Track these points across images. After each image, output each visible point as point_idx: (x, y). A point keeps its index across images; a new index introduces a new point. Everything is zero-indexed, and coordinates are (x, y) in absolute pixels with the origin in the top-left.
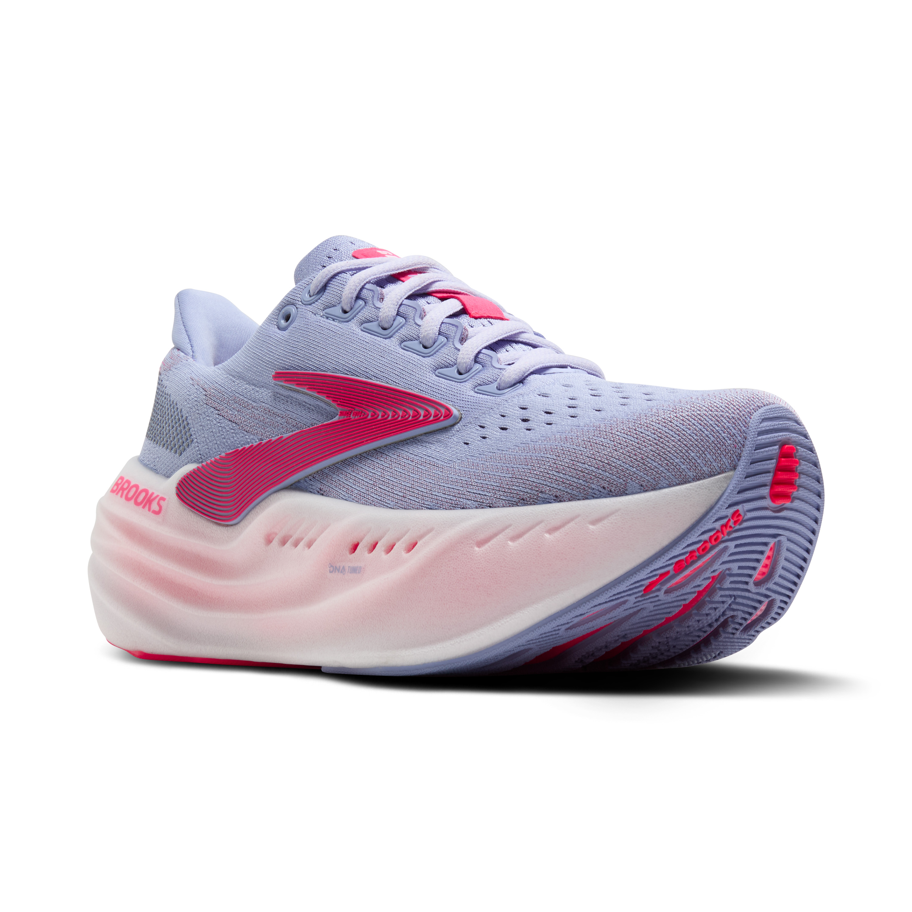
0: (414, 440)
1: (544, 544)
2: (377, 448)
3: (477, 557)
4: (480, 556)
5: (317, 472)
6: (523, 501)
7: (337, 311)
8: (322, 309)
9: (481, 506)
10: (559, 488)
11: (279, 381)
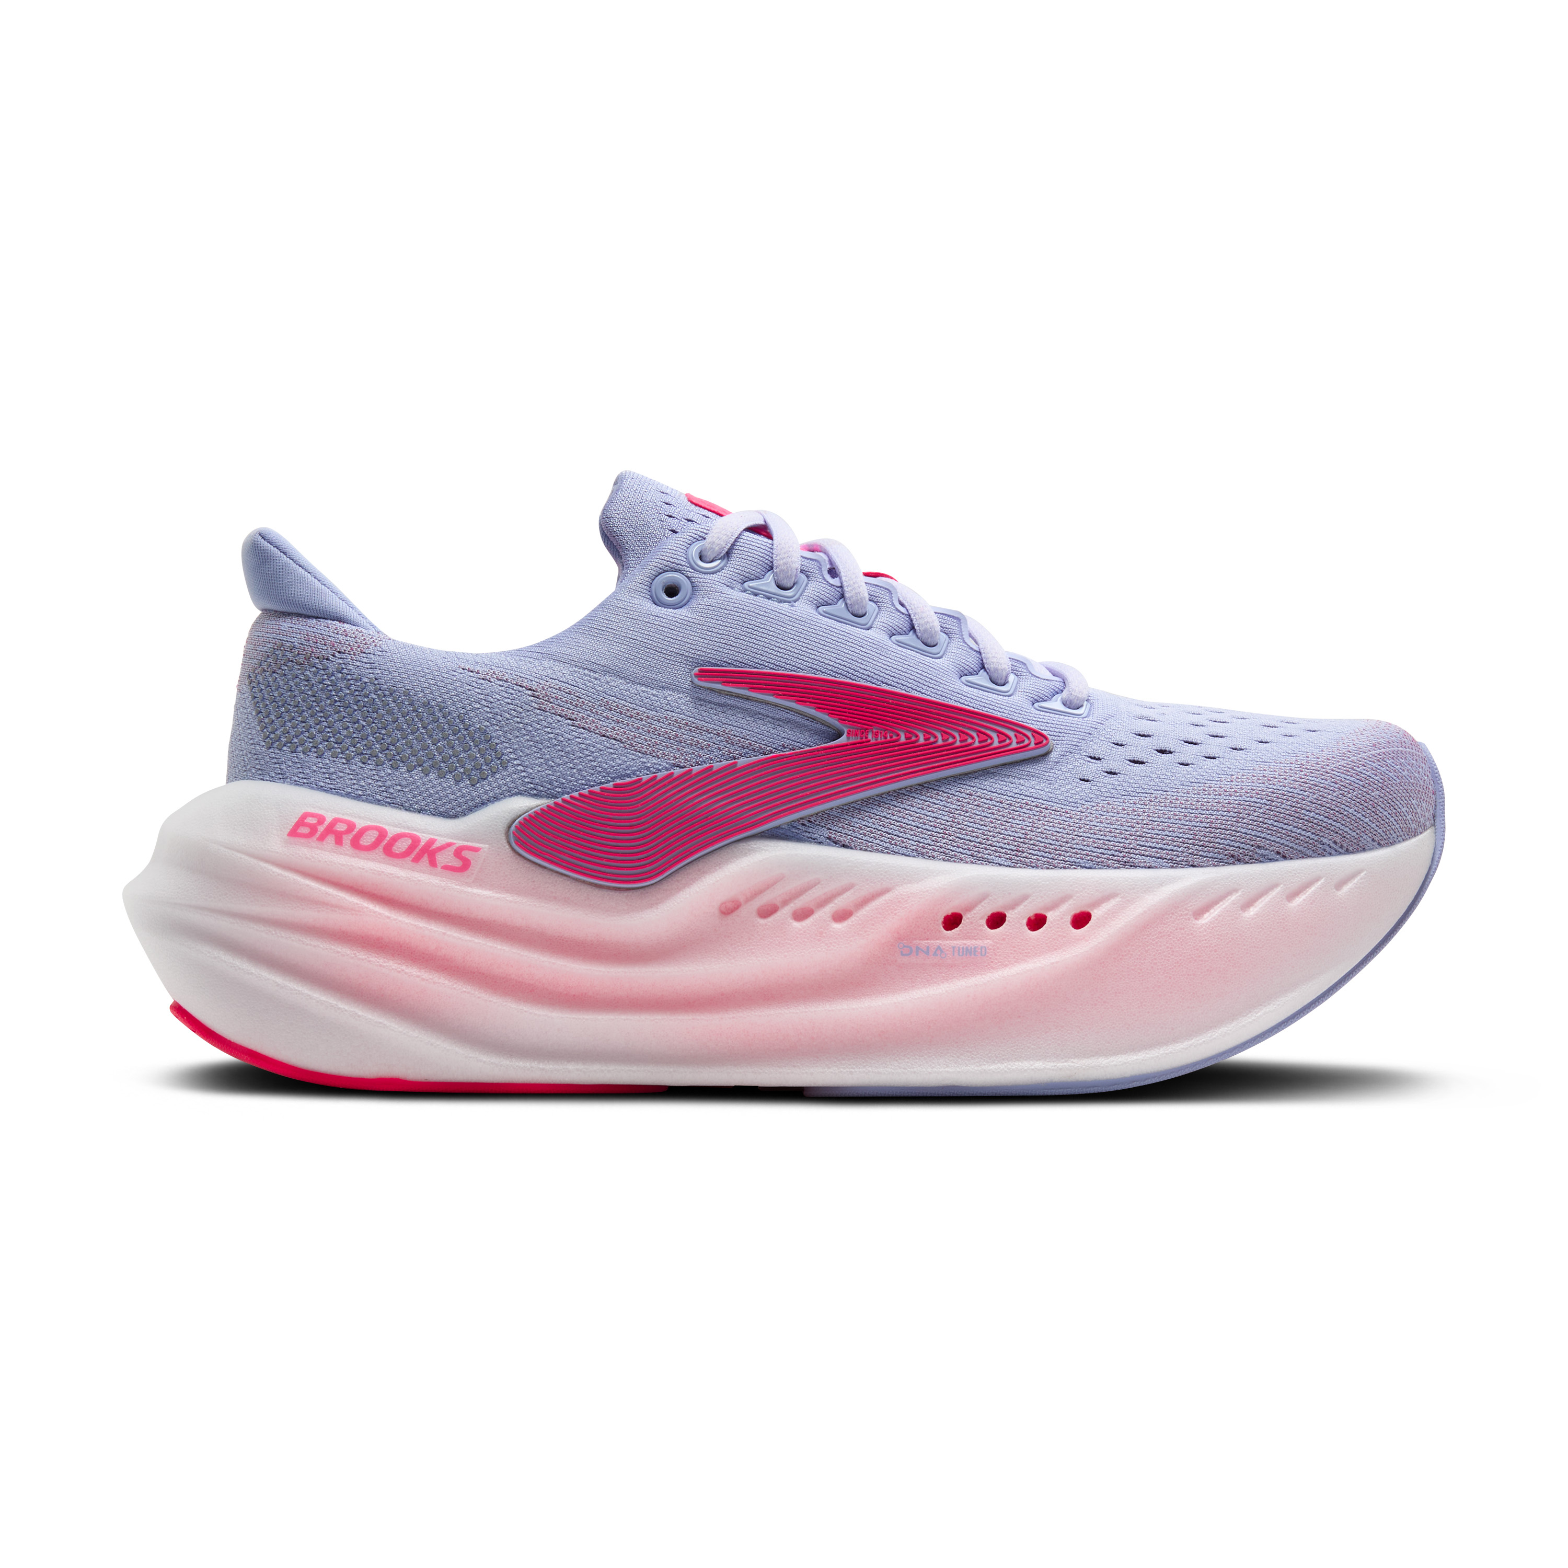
0: (985, 773)
1: (1289, 915)
2: (925, 783)
3: (1200, 932)
4: (1206, 931)
5: (817, 814)
6: (1237, 860)
7: (768, 583)
8: (740, 581)
9: (1175, 864)
10: (1282, 842)
11: (706, 681)
